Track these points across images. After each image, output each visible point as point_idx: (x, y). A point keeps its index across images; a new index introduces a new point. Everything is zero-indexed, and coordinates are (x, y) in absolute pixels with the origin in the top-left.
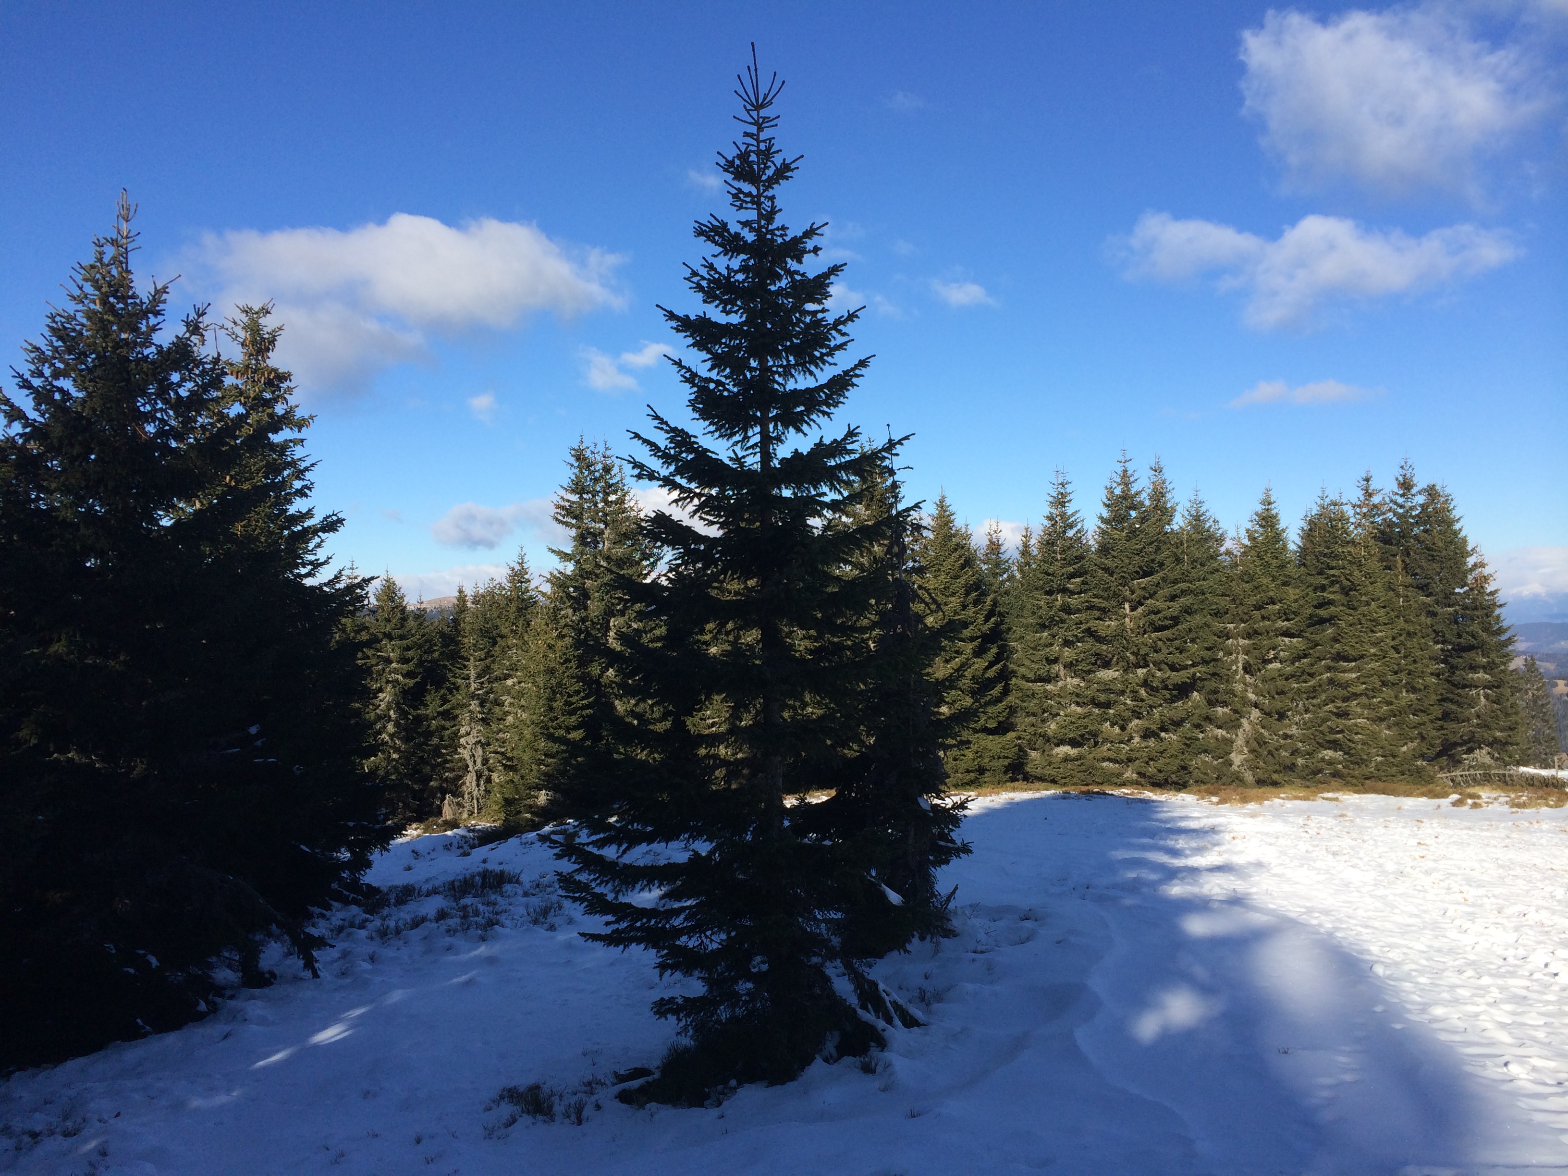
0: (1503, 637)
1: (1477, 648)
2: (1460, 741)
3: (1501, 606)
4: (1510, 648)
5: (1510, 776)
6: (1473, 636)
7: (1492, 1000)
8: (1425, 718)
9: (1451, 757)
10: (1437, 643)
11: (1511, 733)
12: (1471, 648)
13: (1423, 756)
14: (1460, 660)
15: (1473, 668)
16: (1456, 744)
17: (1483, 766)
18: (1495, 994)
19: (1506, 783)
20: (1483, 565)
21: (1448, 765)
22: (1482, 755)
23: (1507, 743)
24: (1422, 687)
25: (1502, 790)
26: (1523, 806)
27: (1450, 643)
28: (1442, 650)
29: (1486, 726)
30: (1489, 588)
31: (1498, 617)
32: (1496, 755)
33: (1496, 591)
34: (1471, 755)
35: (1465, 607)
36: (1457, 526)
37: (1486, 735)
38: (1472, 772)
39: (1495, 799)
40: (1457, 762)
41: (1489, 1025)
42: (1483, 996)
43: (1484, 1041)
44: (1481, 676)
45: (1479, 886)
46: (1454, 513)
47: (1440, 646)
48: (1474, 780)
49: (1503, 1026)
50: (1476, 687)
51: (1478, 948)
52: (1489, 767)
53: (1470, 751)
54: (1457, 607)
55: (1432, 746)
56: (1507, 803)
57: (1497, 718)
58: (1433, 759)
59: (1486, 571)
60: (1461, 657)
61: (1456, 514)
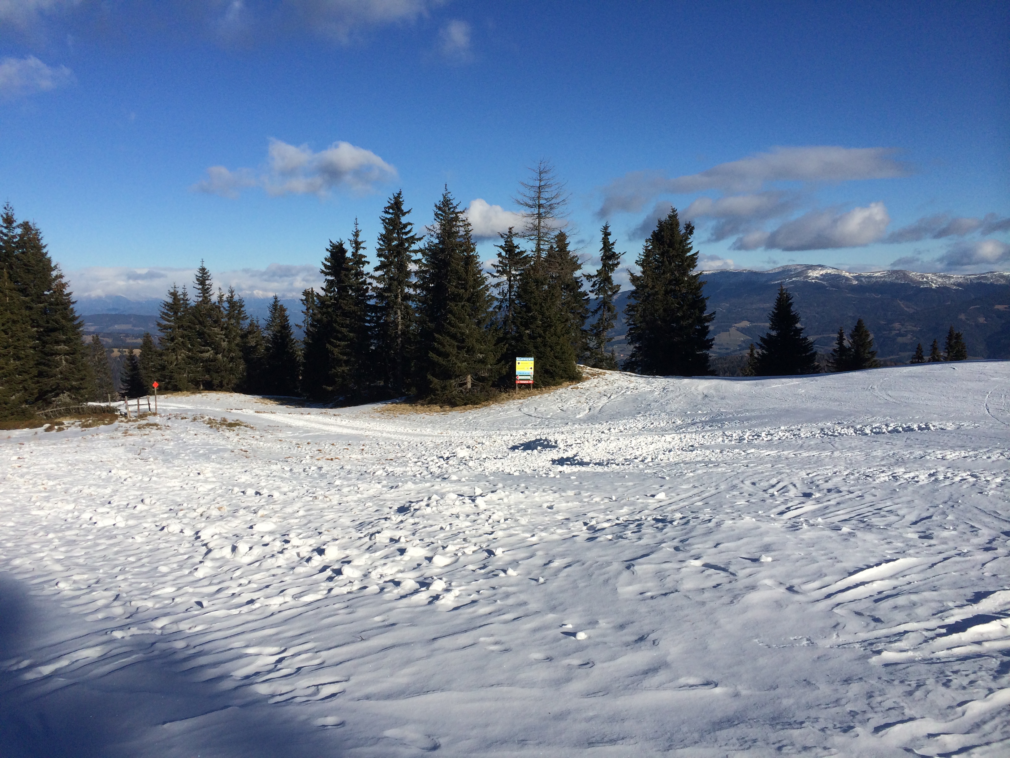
0: (76, 322)
1: (59, 330)
2: (50, 389)
3: (73, 303)
4: (81, 329)
5: (82, 408)
6: (57, 323)
7: (54, 547)
8: (27, 377)
9: (45, 400)
10: (33, 327)
11: (82, 382)
12: (54, 330)
13: (26, 402)
14: (49, 338)
15: (57, 342)
16: (48, 392)
17: (65, 404)
18: (56, 542)
19: (79, 413)
20: (61, 277)
21: (43, 406)
22: (65, 397)
23: (80, 388)
24: (24, 356)
25: (78, 418)
26: (90, 426)
27: (42, 327)
28: (37, 331)
29: (66, 379)
30: (66, 291)
31: (72, 309)
32: (73, 396)
33: (70, 294)
34: (58, 398)
35: (51, 304)
36: (44, 251)
37: (66, 385)
38: (59, 409)
39: (73, 424)
40: (48, 403)
41: (48, 563)
42: (47, 546)
43: (45, 573)
44: (62, 347)
45: (55, 479)
46: (42, 242)
47: (35, 329)
48: (60, 413)
49: (58, 561)
50: (60, 354)
51: (49, 517)
52: (69, 404)
53: (57, 395)
54: (46, 304)
55: (32, 394)
56: (79, 425)
57: (73, 373)
58: (33, 403)
59: (64, 281)
60: (49, 336)
61: (43, 242)
